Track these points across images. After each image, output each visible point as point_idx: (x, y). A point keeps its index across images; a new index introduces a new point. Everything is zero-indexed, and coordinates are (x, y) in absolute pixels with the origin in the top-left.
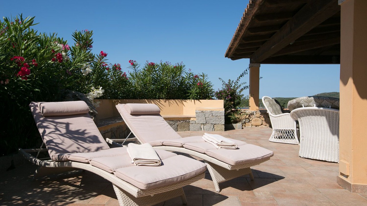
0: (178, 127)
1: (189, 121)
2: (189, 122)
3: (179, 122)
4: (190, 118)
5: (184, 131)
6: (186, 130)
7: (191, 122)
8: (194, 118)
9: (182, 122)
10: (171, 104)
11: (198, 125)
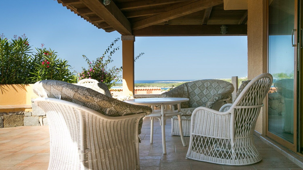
0: (4, 122)
1: (22, 113)
2: (24, 114)
3: (5, 115)
4: (25, 109)
5: (15, 126)
6: (18, 126)
7: (26, 114)
8: (29, 108)
9: (11, 114)
10: (5, 91)
11: (35, 117)
